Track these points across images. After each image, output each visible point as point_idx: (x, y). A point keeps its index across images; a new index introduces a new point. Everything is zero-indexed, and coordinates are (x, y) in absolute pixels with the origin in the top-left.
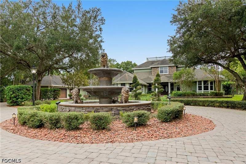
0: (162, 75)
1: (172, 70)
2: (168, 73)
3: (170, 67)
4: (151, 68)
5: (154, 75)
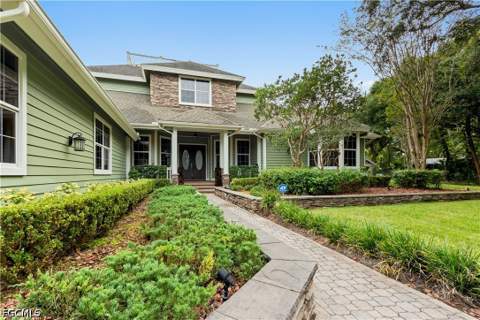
0: (190, 107)
1: (223, 95)
2: (210, 105)
3: (216, 85)
4: (148, 74)
5: (160, 105)
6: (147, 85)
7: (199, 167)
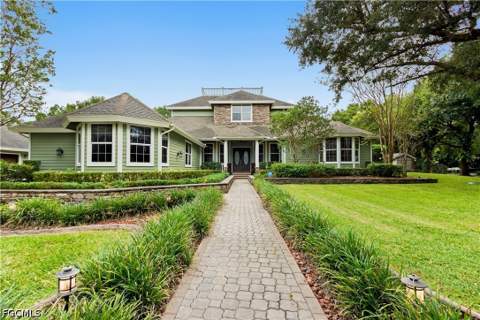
0: (238, 124)
1: (261, 113)
2: (251, 121)
3: (256, 107)
4: (213, 105)
5: (220, 124)
6: (212, 110)
7: (246, 163)
